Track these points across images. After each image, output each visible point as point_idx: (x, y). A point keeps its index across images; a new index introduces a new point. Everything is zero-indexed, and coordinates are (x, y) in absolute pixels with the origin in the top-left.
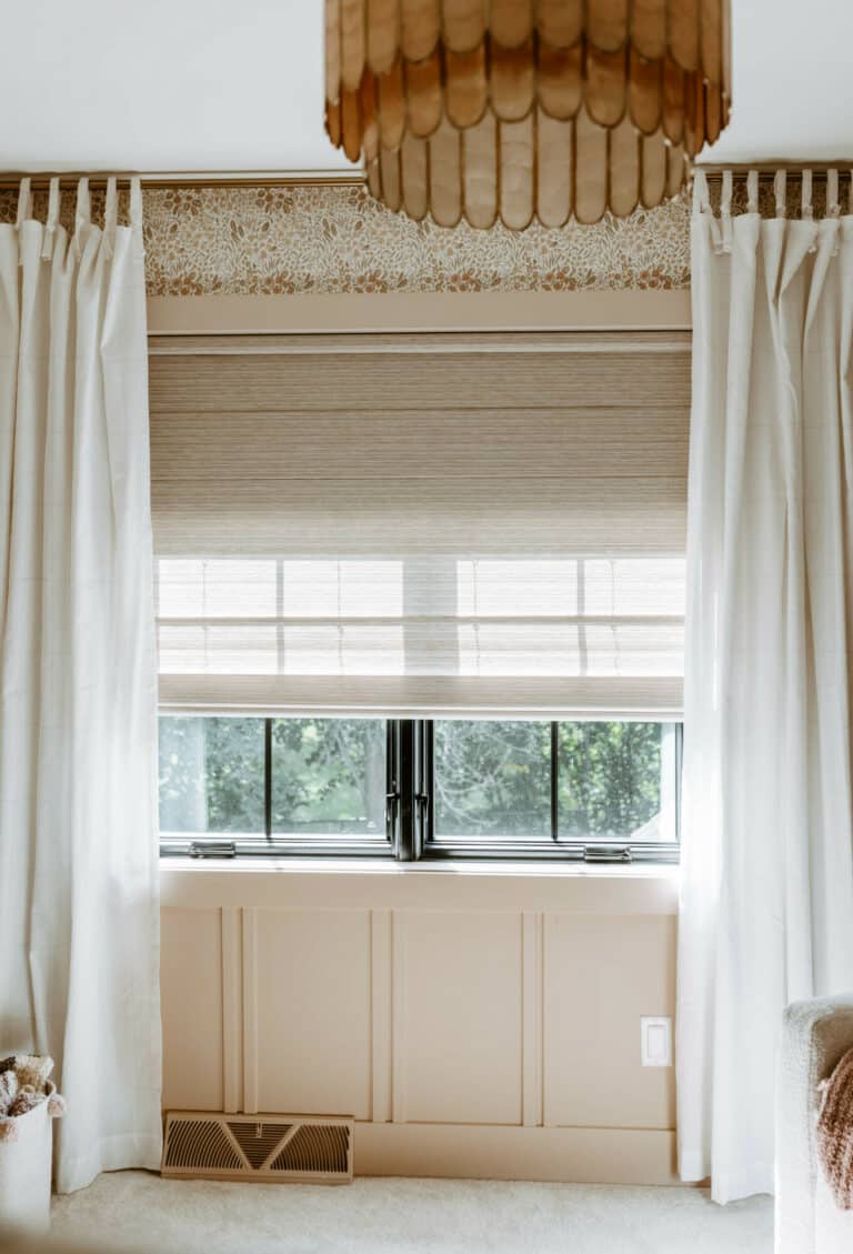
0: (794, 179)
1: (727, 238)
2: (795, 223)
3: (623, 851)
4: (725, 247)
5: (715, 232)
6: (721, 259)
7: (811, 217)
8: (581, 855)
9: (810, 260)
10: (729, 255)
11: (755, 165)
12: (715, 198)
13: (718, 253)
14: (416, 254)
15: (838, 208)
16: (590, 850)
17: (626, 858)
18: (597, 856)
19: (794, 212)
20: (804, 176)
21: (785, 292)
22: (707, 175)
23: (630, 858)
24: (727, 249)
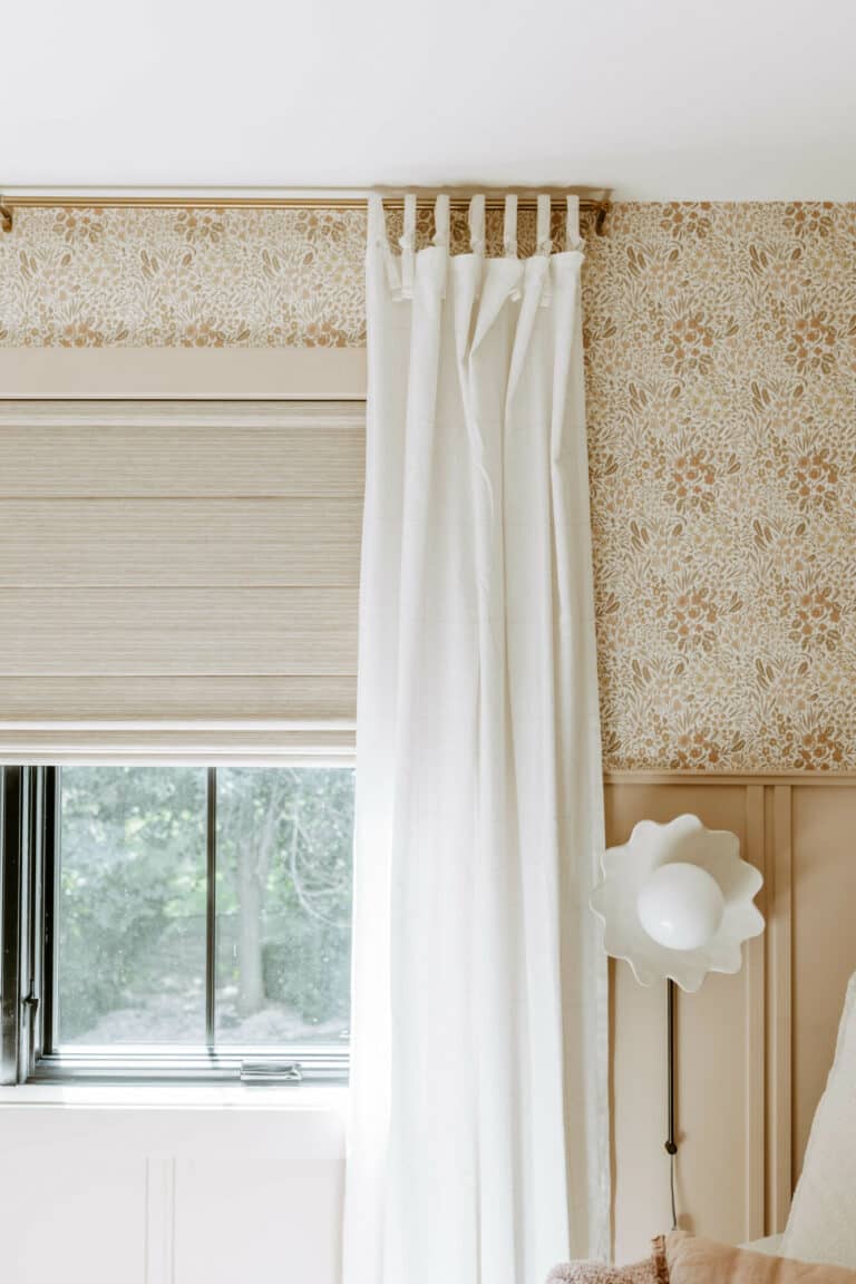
0: (495, 209)
1: (407, 281)
2: (495, 262)
3: (289, 1069)
4: (404, 291)
5: (393, 274)
6: (401, 310)
7: (515, 256)
8: (236, 1074)
9: (512, 309)
10: (410, 301)
11: (446, 189)
12: (394, 231)
13: (397, 299)
14: (19, 298)
15: (549, 244)
16: (248, 1068)
17: (293, 1078)
18: (257, 1076)
19: (494, 248)
20: (507, 203)
21: (477, 349)
22: (383, 200)
23: (299, 1078)
24: (407, 294)
